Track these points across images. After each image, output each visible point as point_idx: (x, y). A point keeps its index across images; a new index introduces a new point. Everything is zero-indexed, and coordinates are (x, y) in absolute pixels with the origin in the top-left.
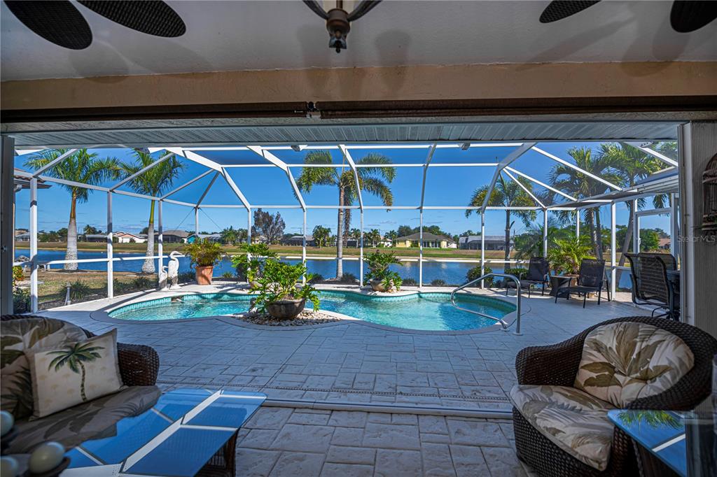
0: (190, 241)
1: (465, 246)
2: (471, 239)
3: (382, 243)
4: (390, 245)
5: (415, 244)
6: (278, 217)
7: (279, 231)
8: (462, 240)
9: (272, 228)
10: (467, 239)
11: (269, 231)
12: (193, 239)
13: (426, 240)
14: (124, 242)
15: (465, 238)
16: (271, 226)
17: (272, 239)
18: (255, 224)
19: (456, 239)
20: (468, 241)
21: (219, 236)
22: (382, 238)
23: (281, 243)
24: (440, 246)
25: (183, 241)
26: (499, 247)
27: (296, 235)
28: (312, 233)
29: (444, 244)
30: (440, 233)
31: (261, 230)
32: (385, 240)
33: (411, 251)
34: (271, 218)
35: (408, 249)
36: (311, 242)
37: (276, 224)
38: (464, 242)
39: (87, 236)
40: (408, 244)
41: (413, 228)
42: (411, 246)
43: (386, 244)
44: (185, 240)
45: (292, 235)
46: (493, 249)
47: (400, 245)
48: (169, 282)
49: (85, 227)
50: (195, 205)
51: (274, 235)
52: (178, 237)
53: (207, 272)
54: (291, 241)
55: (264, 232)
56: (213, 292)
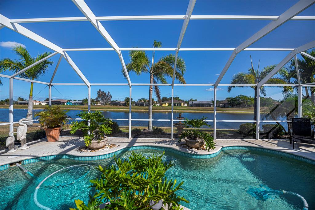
0: (67, 104)
1: (192, 105)
2: (194, 102)
3: (155, 104)
4: (159, 105)
5: (170, 104)
6: (108, 94)
7: (109, 99)
8: (190, 103)
9: (106, 98)
10: (192, 102)
11: (104, 100)
12: (69, 103)
13: (175, 103)
14: (36, 104)
15: (191, 102)
16: (105, 97)
17: (106, 103)
18: (98, 96)
19: (187, 103)
20: (193, 103)
21: (81, 102)
22: (155, 102)
23: (110, 104)
24: (181, 105)
25: (64, 104)
26: (206, 106)
27: (116, 101)
28: (124, 100)
29: (182, 104)
30: (180, 100)
31: (100, 99)
32: (157, 103)
33: (168, 108)
34: (105, 94)
35: (167, 107)
36: (123, 104)
37: (108, 96)
38: (191, 103)
39: (18, 102)
40: (167, 105)
41: (168, 98)
42: (168, 105)
43: (157, 104)
44: (65, 103)
45: (115, 101)
46: (204, 106)
47: (164, 105)
48: (18, 143)
49: (18, 97)
50: (49, 84)
51: (106, 101)
52: (62, 102)
53: (55, 133)
54: (114, 104)
55: (102, 100)
56: (53, 154)
